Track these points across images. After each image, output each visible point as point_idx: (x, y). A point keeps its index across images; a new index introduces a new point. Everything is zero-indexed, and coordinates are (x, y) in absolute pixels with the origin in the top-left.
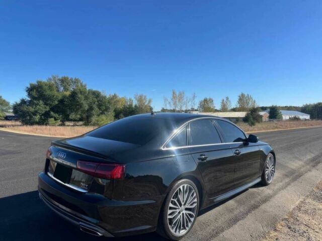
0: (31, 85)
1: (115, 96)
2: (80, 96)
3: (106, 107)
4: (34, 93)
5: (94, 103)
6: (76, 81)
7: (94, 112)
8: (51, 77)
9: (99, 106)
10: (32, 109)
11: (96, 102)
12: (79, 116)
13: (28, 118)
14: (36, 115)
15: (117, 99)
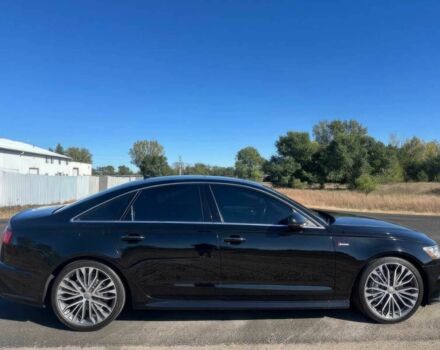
0: (281, 138)
1: (415, 141)
2: (341, 146)
3: (382, 161)
4: (284, 148)
5: (364, 155)
6: (352, 125)
7: (362, 169)
8: (317, 123)
9: (371, 160)
10: (280, 168)
11: (367, 155)
12: (341, 176)
13: (277, 178)
14: (286, 175)
15: (418, 146)
